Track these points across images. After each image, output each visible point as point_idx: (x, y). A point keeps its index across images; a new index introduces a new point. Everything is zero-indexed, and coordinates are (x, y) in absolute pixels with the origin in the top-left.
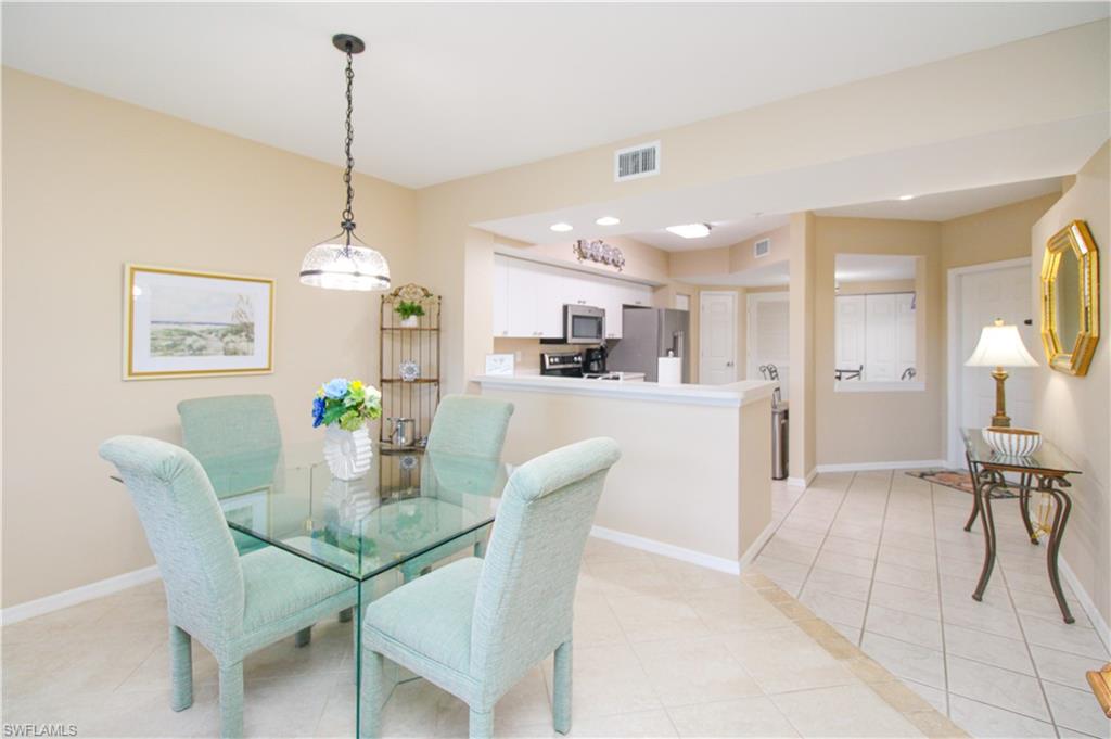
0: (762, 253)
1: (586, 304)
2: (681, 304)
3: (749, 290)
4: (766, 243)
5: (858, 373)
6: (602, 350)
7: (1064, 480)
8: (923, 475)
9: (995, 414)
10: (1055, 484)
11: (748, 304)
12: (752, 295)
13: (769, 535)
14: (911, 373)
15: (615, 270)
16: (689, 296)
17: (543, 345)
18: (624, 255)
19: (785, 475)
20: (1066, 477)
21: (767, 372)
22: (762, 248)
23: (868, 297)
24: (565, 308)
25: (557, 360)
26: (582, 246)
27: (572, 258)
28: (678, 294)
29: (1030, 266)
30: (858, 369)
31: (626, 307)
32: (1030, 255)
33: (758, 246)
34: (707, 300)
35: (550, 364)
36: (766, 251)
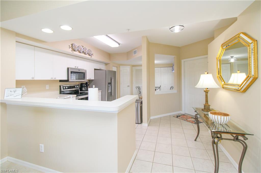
0: (135, 54)
1: (78, 68)
2: (114, 69)
3: (133, 66)
4: (136, 51)
5: (160, 88)
6: (86, 83)
7: (245, 137)
8: (177, 117)
9: (205, 104)
10: (240, 138)
11: (133, 70)
12: (134, 67)
13: (136, 155)
14: (172, 88)
15: (90, 57)
16: (117, 67)
17: (61, 82)
18: (93, 52)
19: (142, 122)
20: (246, 136)
21: (137, 88)
22: (135, 52)
23: (161, 68)
24: (68, 69)
25: (67, 88)
26: (73, 46)
27: (70, 51)
28: (113, 66)
29: (207, 58)
30: (160, 87)
31: (95, 69)
32: (207, 54)
33: (134, 52)
34: (122, 68)
35: (63, 89)
36: (136, 53)
